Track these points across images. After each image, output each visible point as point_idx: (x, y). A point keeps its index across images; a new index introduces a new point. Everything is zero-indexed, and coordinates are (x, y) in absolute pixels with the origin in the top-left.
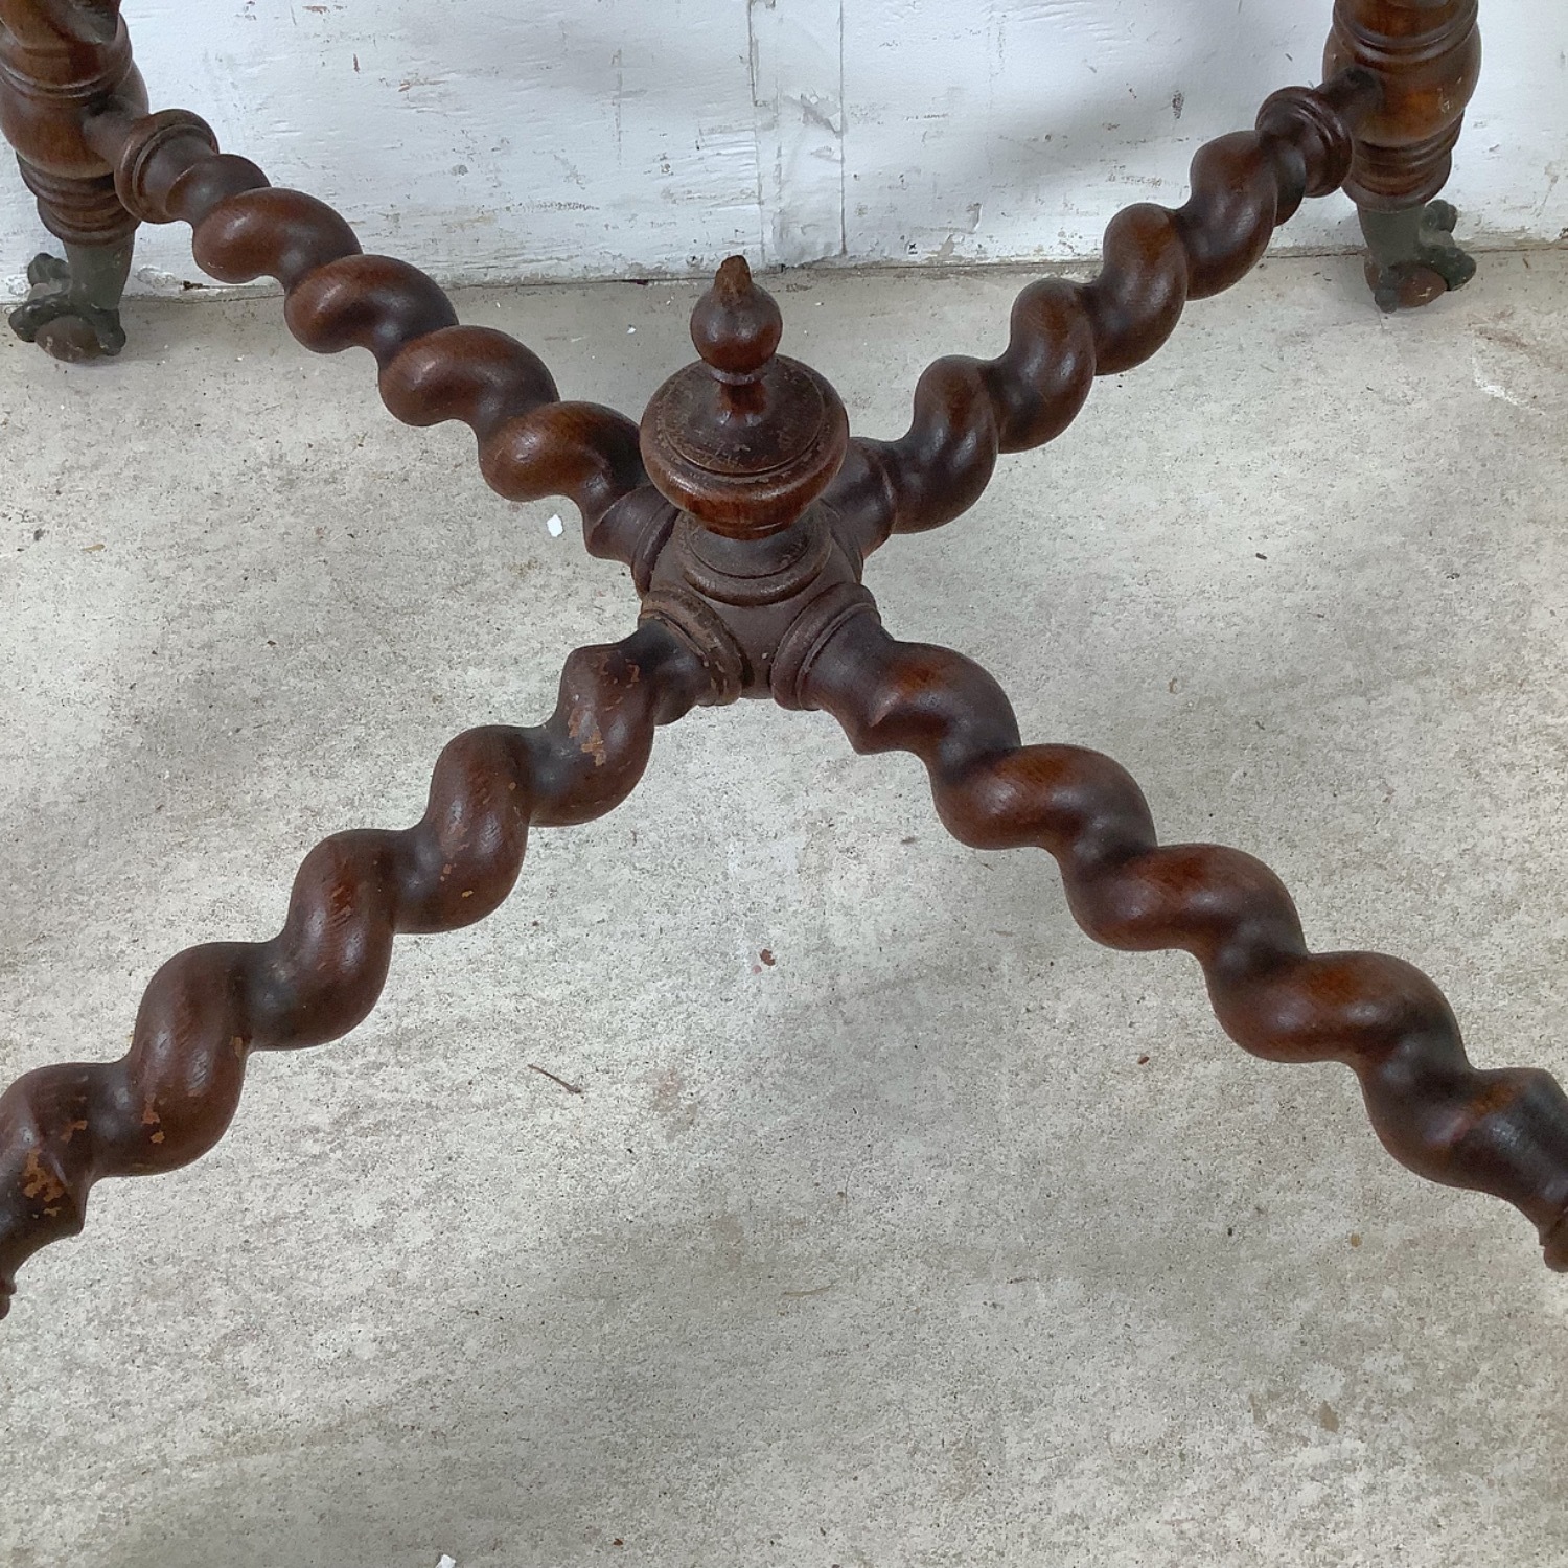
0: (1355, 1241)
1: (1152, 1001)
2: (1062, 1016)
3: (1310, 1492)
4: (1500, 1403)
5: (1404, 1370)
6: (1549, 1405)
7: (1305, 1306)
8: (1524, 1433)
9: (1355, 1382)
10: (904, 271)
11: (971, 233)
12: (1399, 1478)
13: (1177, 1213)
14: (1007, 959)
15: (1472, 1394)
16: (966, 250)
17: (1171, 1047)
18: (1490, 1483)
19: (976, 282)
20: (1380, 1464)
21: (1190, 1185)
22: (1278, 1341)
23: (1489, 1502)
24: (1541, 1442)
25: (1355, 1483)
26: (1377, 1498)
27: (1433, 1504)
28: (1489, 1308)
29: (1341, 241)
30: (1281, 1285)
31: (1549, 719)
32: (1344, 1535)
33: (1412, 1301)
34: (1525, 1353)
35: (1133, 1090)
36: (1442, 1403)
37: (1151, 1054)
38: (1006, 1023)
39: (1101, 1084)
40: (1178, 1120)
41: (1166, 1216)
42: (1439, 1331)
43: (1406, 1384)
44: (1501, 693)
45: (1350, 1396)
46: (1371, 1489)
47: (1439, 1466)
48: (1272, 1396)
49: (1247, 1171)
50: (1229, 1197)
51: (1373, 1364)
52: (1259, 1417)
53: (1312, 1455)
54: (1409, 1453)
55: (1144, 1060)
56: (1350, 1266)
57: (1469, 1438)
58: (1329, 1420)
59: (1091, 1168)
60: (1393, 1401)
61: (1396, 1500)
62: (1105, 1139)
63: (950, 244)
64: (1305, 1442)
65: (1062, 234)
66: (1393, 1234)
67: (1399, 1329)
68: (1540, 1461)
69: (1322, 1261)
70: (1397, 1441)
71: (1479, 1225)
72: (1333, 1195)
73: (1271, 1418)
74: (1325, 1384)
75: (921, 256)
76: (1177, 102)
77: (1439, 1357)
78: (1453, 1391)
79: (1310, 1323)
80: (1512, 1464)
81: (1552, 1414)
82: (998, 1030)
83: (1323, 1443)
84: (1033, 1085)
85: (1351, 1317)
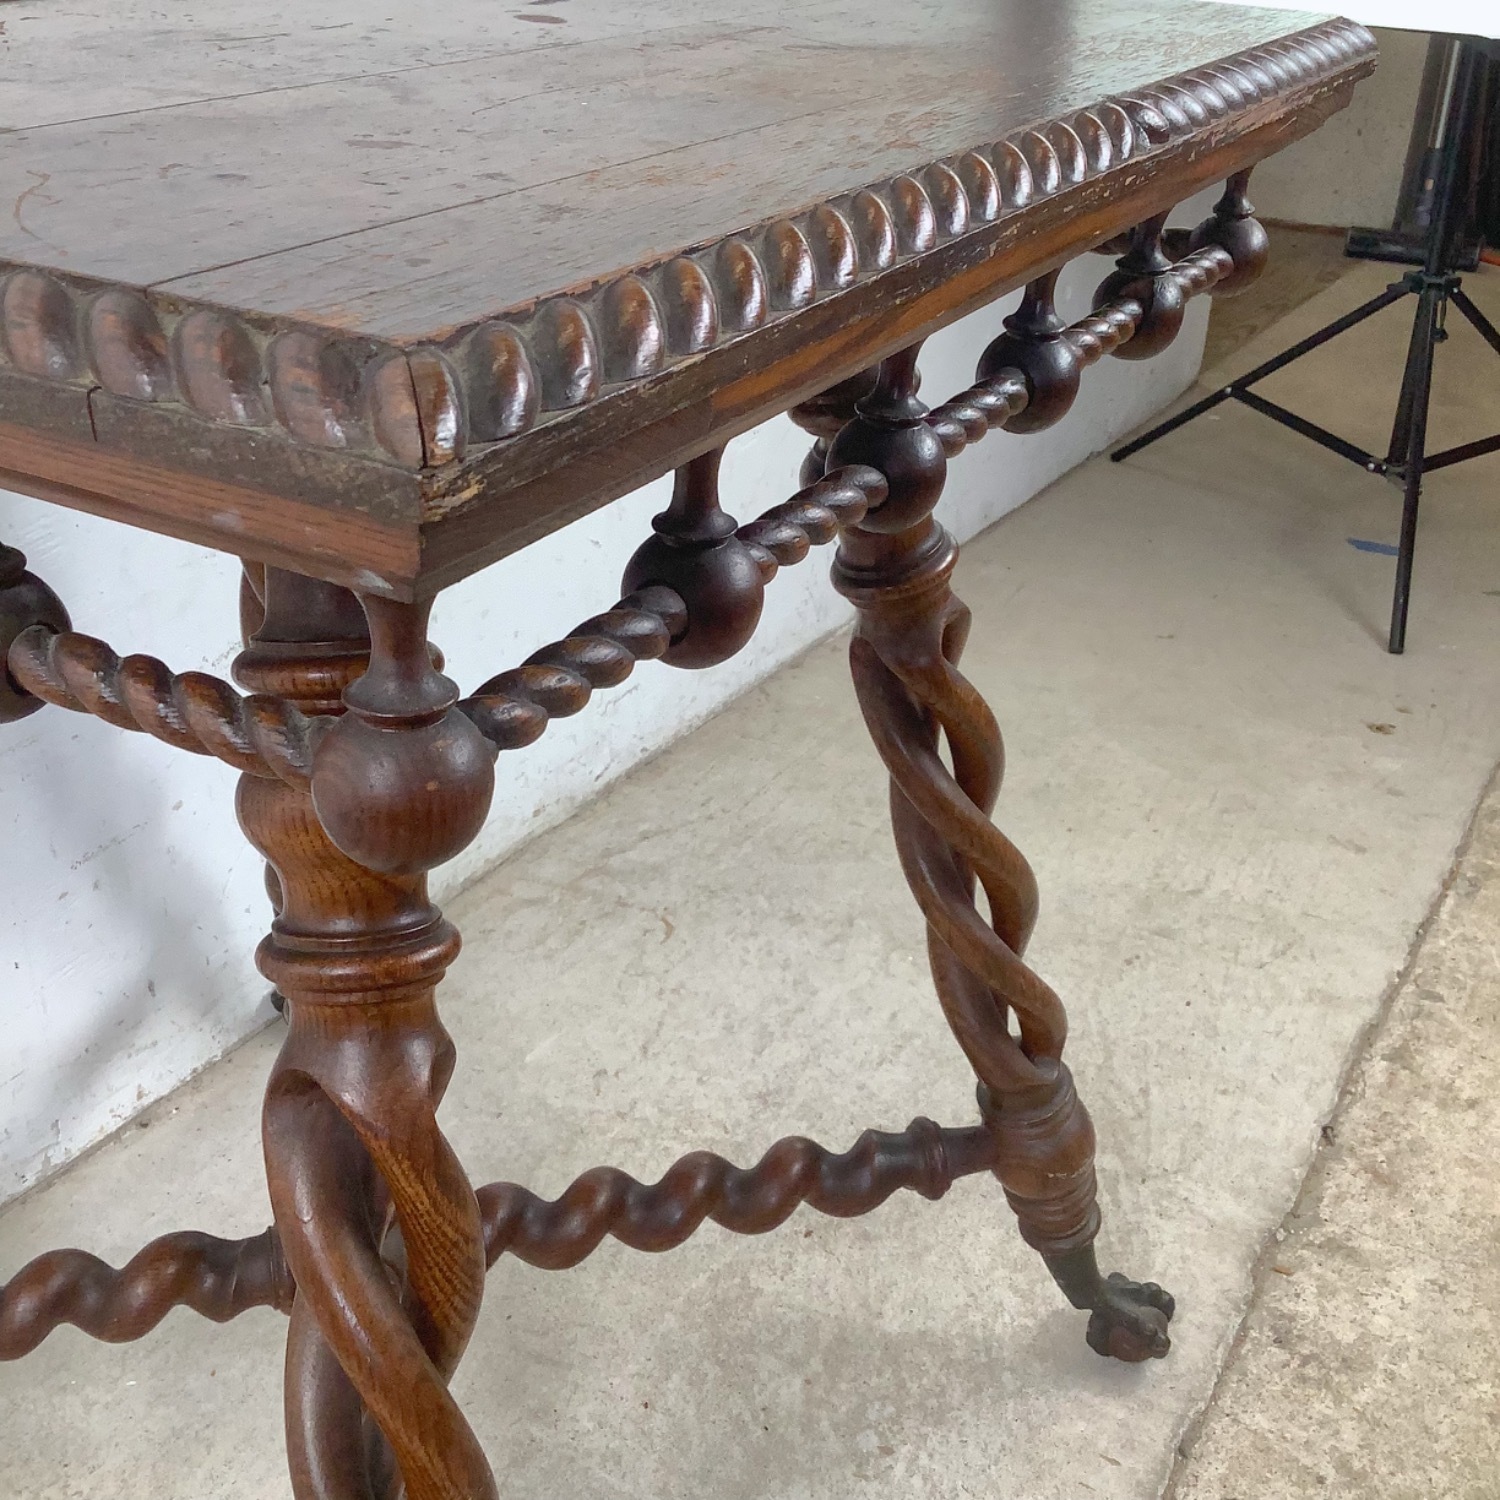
0: (808, 1382)
1: (616, 1381)
2: (590, 1426)
3: (917, 1481)
4: (925, 1381)
5: (884, 1405)
6: (938, 1364)
7: (825, 1424)
8: (944, 1380)
9: (876, 1428)
10: (22, 1199)
11: (58, 1143)
12: (933, 1442)
13: (739, 1444)
14: (535, 1430)
15: (913, 1387)
16: (58, 1158)
17: (649, 1389)
18: (959, 1410)
19: (73, 1174)
20: (922, 1445)
21: (729, 1429)
22: (834, 1446)
23: (966, 1416)
24: (953, 1377)
25: (924, 1460)
26: (937, 1457)
27: (954, 1437)
28: (878, 1353)
29: (261, 1022)
30: (808, 1426)
31: (610, 1135)
32: (945, 1482)
33: (854, 1380)
34: (908, 1355)
35: (658, 1421)
36: (909, 1402)
37: (646, 1400)
38: (571, 1453)
39: (643, 1432)
40: (691, 1411)
41: (737, 1451)
42: (874, 1381)
43: (891, 1409)
44: (580, 1142)
45: (881, 1435)
46: (931, 1456)
47: (939, 1423)
48: (859, 1466)
49: (740, 1401)
50: (747, 1417)
51: (872, 1415)
52: (866, 1478)
53: (900, 1469)
54: (924, 1430)
55: (646, 1406)
56: (819, 1392)
57: (933, 1402)
58: (887, 1451)
59: (685, 1467)
60: (895, 1420)
61: (944, 1449)
62: (675, 1450)
63: (48, 1159)
64: (891, 1467)
65: (112, 1111)
66: (816, 1365)
67: (864, 1395)
68: (961, 1384)
69: (808, 1402)
70: (916, 1431)
71: (836, 1330)
72: (779, 1375)
73: (870, 1473)
74: (870, 1442)
75: (31, 1180)
76: (151, 988)
77: (887, 1388)
78: (907, 1394)
79: (835, 1427)
80: (956, 1396)
81: (943, 1365)
82: (572, 1460)
83: (896, 1461)
84: (618, 1463)
85: (844, 1409)
